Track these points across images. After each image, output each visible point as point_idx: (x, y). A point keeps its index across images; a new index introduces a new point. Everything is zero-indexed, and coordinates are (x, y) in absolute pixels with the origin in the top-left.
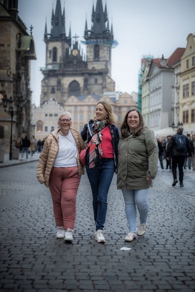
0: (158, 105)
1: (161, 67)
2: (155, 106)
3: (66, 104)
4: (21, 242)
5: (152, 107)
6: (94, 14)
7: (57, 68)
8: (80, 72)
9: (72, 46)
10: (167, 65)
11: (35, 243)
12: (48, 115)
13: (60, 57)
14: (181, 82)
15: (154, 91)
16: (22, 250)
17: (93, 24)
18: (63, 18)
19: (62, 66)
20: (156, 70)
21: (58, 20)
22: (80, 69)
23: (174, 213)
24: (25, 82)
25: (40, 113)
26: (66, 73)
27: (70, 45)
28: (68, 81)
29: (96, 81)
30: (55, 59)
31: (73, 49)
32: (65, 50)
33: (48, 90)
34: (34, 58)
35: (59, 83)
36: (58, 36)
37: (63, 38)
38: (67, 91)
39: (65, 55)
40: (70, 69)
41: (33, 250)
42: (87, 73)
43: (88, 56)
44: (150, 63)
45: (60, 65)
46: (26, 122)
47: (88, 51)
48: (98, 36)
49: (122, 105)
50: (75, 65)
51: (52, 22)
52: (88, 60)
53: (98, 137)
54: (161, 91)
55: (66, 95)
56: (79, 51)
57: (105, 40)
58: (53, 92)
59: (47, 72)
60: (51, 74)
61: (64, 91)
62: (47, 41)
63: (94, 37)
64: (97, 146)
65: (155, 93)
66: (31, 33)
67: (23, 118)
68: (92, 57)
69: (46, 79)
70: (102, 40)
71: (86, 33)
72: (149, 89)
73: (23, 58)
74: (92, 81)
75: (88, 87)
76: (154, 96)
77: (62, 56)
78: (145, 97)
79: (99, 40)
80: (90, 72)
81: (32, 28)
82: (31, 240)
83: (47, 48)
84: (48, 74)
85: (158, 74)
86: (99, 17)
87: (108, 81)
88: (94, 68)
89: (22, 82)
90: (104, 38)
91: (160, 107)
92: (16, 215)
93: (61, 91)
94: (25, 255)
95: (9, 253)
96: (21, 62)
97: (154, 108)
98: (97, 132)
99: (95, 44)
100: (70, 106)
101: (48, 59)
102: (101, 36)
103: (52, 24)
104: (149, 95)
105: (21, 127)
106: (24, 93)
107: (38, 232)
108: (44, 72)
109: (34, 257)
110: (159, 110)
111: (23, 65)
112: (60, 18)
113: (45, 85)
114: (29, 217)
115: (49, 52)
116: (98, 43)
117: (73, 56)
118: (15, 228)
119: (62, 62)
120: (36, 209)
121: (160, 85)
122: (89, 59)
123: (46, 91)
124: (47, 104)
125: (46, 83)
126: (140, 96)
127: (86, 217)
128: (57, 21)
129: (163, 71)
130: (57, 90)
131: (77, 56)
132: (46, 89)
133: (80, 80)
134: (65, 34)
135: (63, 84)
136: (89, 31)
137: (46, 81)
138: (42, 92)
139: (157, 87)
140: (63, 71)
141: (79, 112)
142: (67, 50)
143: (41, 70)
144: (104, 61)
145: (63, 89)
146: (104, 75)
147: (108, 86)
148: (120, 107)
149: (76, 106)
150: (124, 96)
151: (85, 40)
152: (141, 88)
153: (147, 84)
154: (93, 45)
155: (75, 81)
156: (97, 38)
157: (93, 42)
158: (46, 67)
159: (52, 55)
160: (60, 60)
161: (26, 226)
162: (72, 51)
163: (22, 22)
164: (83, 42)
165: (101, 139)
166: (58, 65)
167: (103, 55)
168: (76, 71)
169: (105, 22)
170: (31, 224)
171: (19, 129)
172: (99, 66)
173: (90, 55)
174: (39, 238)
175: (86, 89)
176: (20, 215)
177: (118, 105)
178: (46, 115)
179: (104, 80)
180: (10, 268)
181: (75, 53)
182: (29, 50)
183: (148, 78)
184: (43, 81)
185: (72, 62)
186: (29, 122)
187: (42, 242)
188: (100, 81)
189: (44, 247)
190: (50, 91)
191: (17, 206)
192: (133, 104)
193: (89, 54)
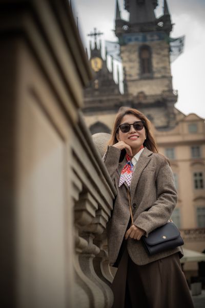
8: (112, 104)
22: (111, 97)
31: (93, 57)
43: (127, 69)
47: (126, 59)
48: (146, 28)
50: (97, 90)
52: (128, 78)
56: (104, 63)
63: (137, 30)
68: (135, 71)
71: (119, 22)
79: (148, 36)
80: (136, 102)
88: (142, 93)
99: (140, 43)
116: (148, 43)
122: (130, 76)
131: (100, 70)
136: (125, 23)
144: (164, 77)
146: (169, 104)
154: (135, 47)
155: (98, 125)
156: (143, 31)
157: (136, 40)
167: (161, 65)
168: (101, 101)
173: (131, 68)
181: (96, 66)
188: (159, 122)
193: (128, 66)
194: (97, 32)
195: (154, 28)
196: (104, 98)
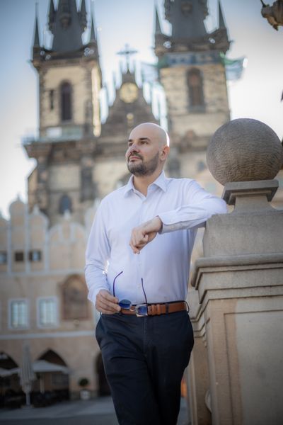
7: (76, 136)
13: (85, 107)
21: (70, 12)
26: (106, 150)
30: (66, 113)
31: (124, 83)
33: (49, 202)
35: (87, 179)
45: (86, 128)
47: (169, 86)
50: (130, 127)
56: (140, 91)
59: (48, 149)
60: (59, 153)
62: (41, 63)
68: (181, 103)
69: (45, 170)
70: (208, 56)
71: (160, 38)
74: (189, 168)
77: (89, 105)
83: (41, 84)
84: (49, 155)
88: (191, 132)
99: (188, 67)
101: (46, 113)
108: (32, 148)
113: (41, 185)
115: (46, 95)
116: (198, 66)
117: (123, 102)
119: (89, 119)
125: (44, 182)
130: (81, 201)
131: (135, 101)
132: (44, 198)
137: (44, 175)
154: (181, 71)
156: (192, 50)
157: (183, 61)
158: (41, 135)
159: (57, 102)
160: (85, 114)
162: (118, 92)
166: (81, 130)
167: (216, 95)
172: (205, 127)
173: (177, 98)
181: (129, 95)
185: (120, 120)
190: (55, 206)
193: (172, 95)
194: (130, 49)
195: (206, 47)
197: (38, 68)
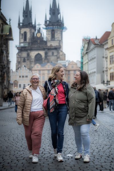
0: (94, 69)
1: (95, 44)
2: (92, 70)
3: (33, 69)
4: (9, 153)
5: (90, 70)
6: (51, 10)
7: (27, 45)
8: (42, 48)
9: (37, 31)
10: (99, 43)
11: (17, 154)
12: (21, 76)
13: (29, 38)
14: (109, 54)
15: (91, 60)
16: (10, 157)
17: (50, 16)
18: (30, 12)
19: (30, 44)
20: (92, 46)
23: (100, 136)
24: (6, 55)
25: (16, 75)
26: (33, 48)
27: (35, 30)
28: (34, 54)
29: (53, 53)
30: (25, 39)
31: (37, 33)
32: (32, 33)
33: (21, 60)
34: (12, 39)
35: (28, 55)
36: (28, 24)
37: (31, 25)
38: (33, 60)
39: (32, 37)
40: (36, 46)
41: (17, 157)
42: (46, 49)
43: (47, 37)
44: (88, 42)
45: (29, 43)
46: (7, 81)
47: (47, 34)
48: (54, 24)
49: (70, 69)
50: (39, 43)
51: (23, 15)
52: (47, 40)
53: (55, 90)
54: (95, 60)
55: (33, 63)
56: (41, 34)
57: (59, 27)
58: (24, 61)
59: (21, 48)
60: (23, 49)
61: (32, 60)
62: (20, 27)
63: (51, 24)
64: (55, 97)
65: (92, 61)
66: (10, 23)
67: (5, 79)
68: (50, 38)
69: (20, 53)
70: (56, 27)
71: (46, 22)
72: (88, 59)
73: (4, 40)
74: (50, 53)
75: (48, 57)
76: (91, 63)
77: (30, 38)
78: (85, 64)
79: (54, 27)
80: (49, 48)
81: (10, 20)
82: (15, 152)
83: (20, 32)
84: (21, 49)
85: (93, 49)
86: (55, 11)
87: (61, 53)
88: (51, 45)
89: (4, 55)
90: (57, 25)
91: (95, 70)
92: (4, 139)
93: (30, 61)
94: (12, 159)
95: (2, 159)
96: (3, 42)
97: (91, 71)
98: (54, 87)
99: (52, 29)
100: (36, 70)
101: (21, 39)
102: (56, 24)
103: (23, 16)
104: (87, 63)
105: (4, 85)
106: (5, 62)
107: (18, 148)
108: (18, 48)
109: (17, 160)
110: (95, 72)
111: (5, 44)
112: (28, 12)
113: (19, 56)
114: (12, 140)
115: (21, 35)
116: (54, 29)
117: (37, 37)
118: (5, 146)
119: (30, 41)
120: (16, 136)
121: (95, 56)
122: (48, 39)
123: (19, 61)
124: (21, 69)
125: (20, 56)
126: (82, 63)
127: (47, 139)
128: (26, 14)
129: (97, 47)
130: (27, 60)
131: (40, 37)
132: (20, 59)
133: (42, 53)
134: (32, 23)
135: (31, 56)
136: (48, 21)
137: (20, 54)
138: (17, 61)
139: (93, 57)
140: (31, 47)
141: (42, 74)
142: (34, 34)
143: (16, 47)
144: (58, 40)
145: (31, 59)
146: (58, 49)
147: (61, 57)
148: (69, 71)
149: (40, 70)
150: (71, 63)
151: (45, 27)
152: (82, 58)
153: (87, 55)
154: (50, 30)
155: (39, 54)
156: (53, 25)
157: (51, 28)
158: (20, 45)
159: (23, 37)
160: (29, 40)
161: (11, 145)
162: (36, 34)
163: (4, 16)
164: (44, 28)
165: (57, 92)
167: (57, 36)
168: (40, 47)
169: (58, 15)
170: (14, 144)
171: (3, 87)
172: (54, 44)
173: (49, 37)
174: (19, 151)
175: (46, 59)
176: (7, 139)
177: (68, 69)
178: (20, 77)
179: (58, 53)
180: (4, 166)
181: (39, 35)
182: (8, 35)
183: (87, 51)
184: (18, 54)
185: (37, 41)
186: (9, 81)
187: (22, 153)
188: (55, 54)
189: (23, 155)
190: (22, 60)
191: (4, 134)
192: (77, 69)
194: (40, 24)
196: (41, 46)
197: (19, 28)
